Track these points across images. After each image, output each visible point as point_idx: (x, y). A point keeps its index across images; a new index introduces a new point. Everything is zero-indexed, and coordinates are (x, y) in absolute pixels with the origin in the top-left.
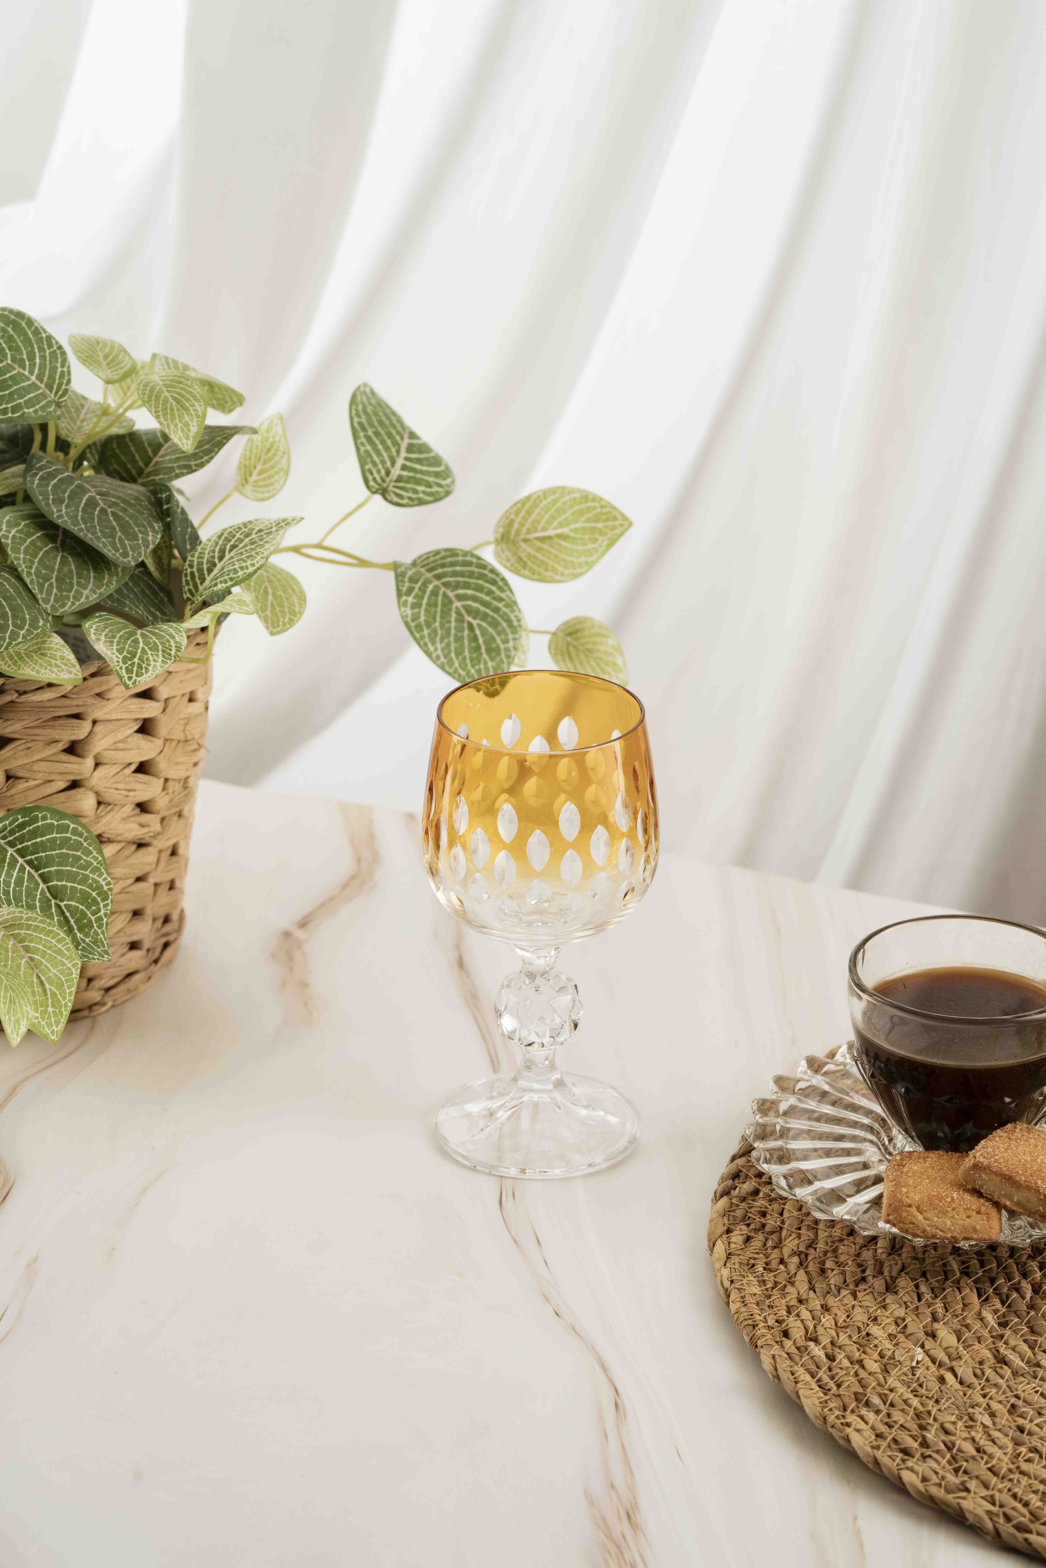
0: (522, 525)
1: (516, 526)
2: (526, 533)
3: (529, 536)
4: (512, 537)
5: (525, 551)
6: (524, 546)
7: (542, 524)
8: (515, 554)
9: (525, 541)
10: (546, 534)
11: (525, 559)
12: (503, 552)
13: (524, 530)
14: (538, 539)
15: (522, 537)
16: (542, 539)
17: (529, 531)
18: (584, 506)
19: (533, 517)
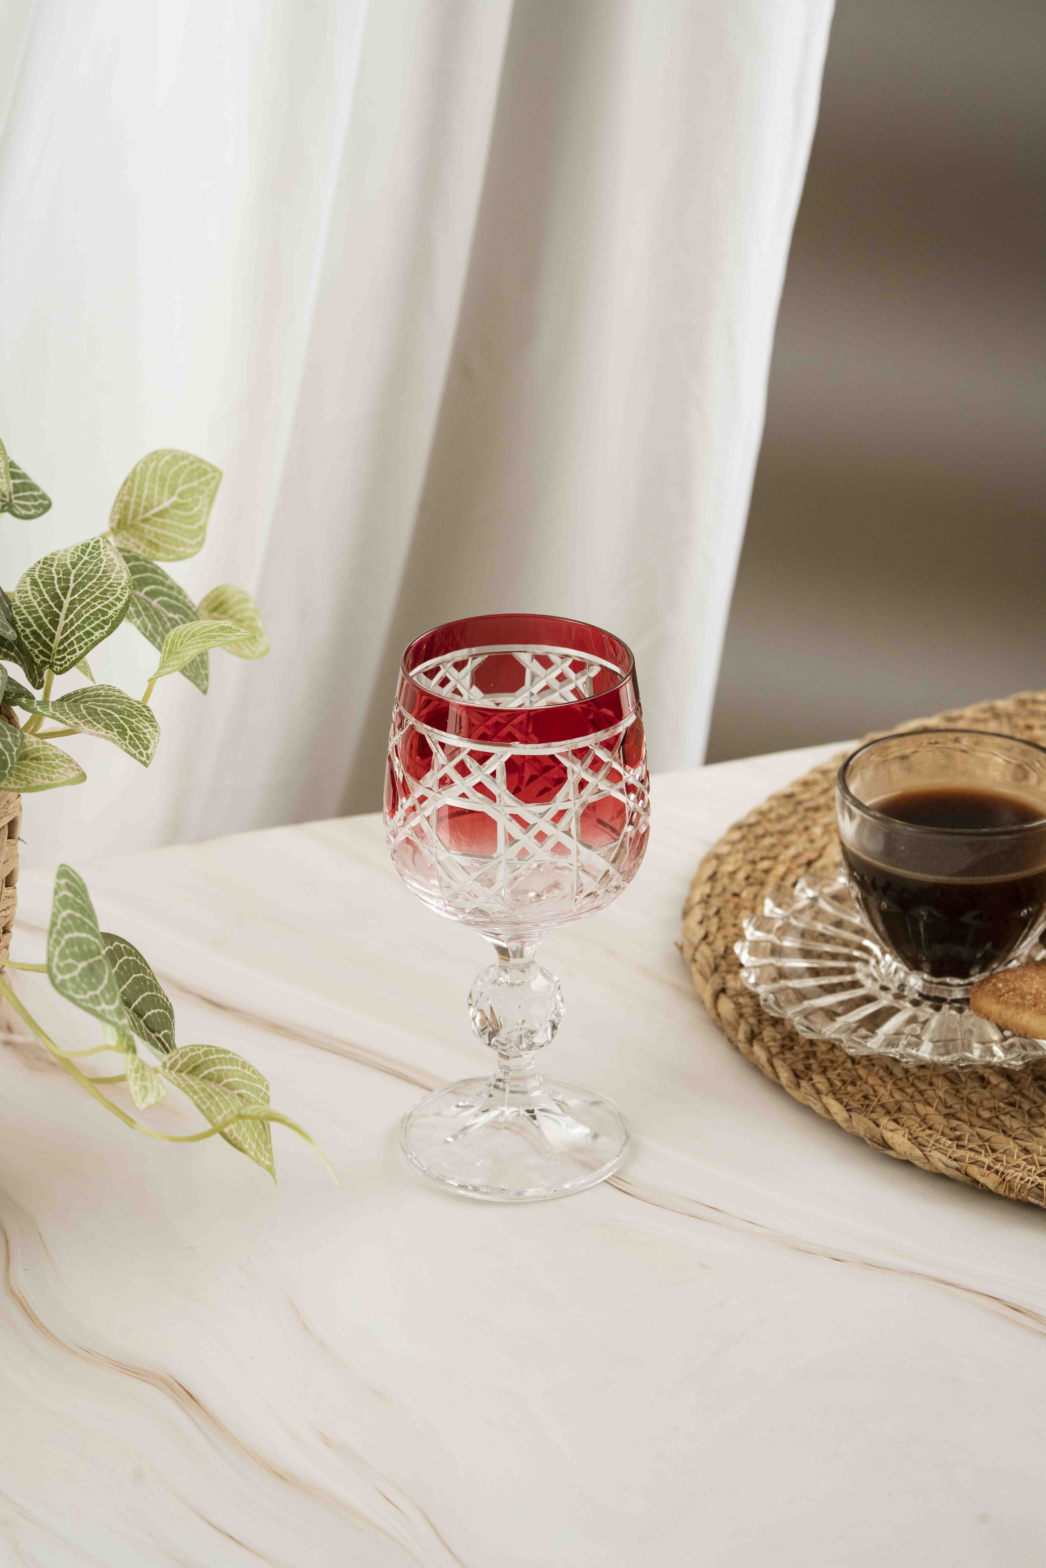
0: (138, 504)
1: (132, 507)
2: (144, 513)
3: (148, 515)
4: (129, 522)
5: (150, 532)
6: (147, 527)
7: (156, 497)
8: (141, 539)
9: (145, 521)
10: (161, 507)
11: (155, 540)
12: (128, 540)
13: (141, 509)
14: (155, 515)
15: (140, 517)
16: (160, 514)
17: (146, 510)
18: (176, 468)
19: (146, 492)
